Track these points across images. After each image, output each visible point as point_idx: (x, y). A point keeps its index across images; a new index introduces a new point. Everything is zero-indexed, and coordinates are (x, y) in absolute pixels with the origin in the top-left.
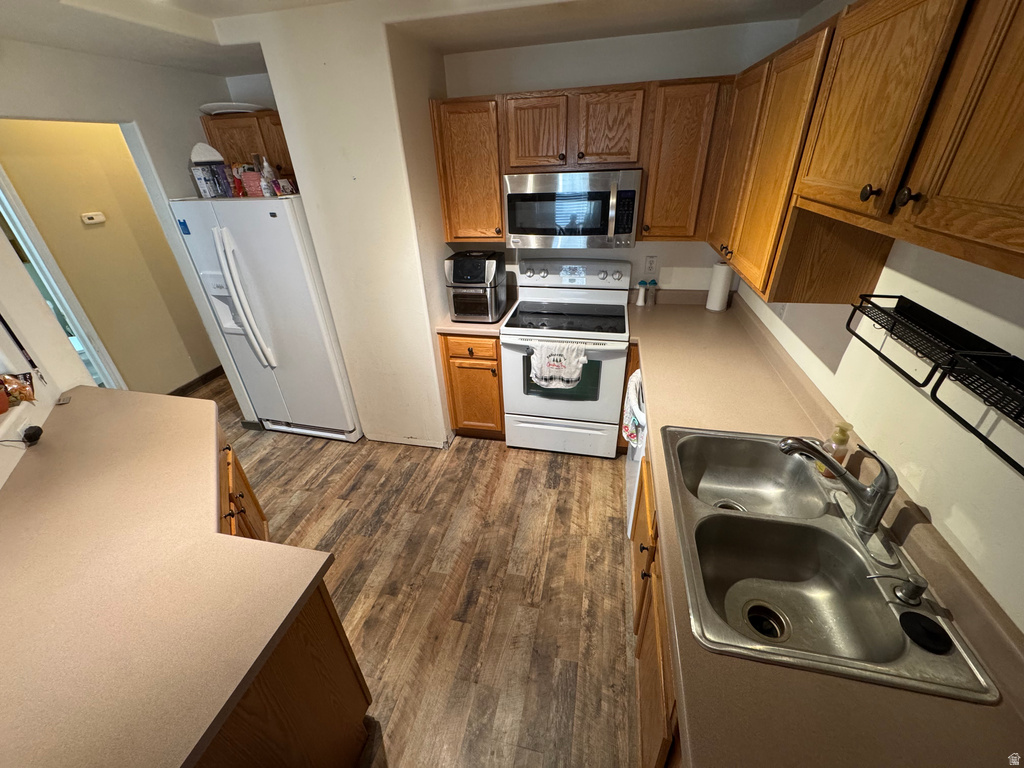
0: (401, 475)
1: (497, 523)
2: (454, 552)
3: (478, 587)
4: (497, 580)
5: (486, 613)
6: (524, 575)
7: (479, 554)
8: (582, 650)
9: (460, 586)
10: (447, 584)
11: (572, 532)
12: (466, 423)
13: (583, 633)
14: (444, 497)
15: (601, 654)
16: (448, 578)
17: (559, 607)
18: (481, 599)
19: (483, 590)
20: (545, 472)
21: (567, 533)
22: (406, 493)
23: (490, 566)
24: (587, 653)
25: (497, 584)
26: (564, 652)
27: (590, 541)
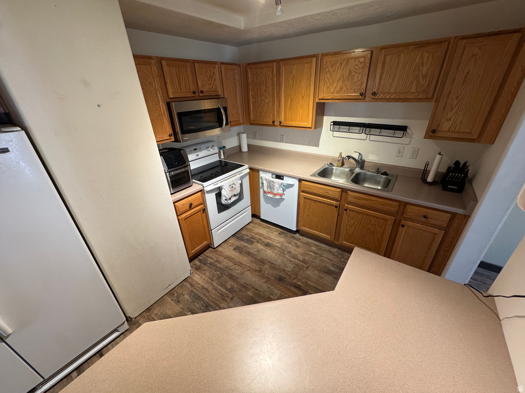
0: (194, 302)
1: (261, 267)
2: (269, 287)
3: (292, 283)
4: (292, 275)
5: (306, 283)
6: (293, 266)
7: (275, 278)
8: (328, 260)
9: (290, 290)
10: (286, 294)
11: (280, 246)
12: (193, 252)
13: (323, 258)
14: (230, 284)
15: (331, 257)
16: (283, 293)
17: (311, 261)
18: (299, 283)
19: (295, 281)
20: (242, 242)
21: (280, 248)
22: (213, 302)
23: (284, 276)
24: (330, 260)
25: (294, 276)
26: (328, 265)
27: (286, 243)
